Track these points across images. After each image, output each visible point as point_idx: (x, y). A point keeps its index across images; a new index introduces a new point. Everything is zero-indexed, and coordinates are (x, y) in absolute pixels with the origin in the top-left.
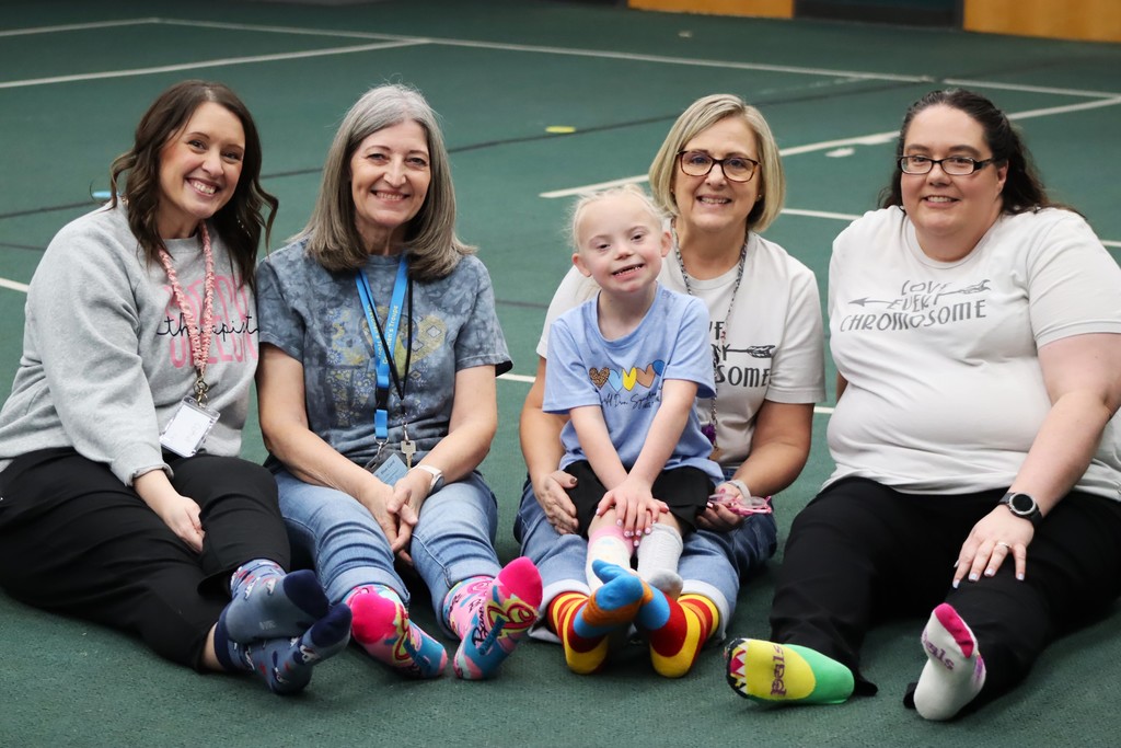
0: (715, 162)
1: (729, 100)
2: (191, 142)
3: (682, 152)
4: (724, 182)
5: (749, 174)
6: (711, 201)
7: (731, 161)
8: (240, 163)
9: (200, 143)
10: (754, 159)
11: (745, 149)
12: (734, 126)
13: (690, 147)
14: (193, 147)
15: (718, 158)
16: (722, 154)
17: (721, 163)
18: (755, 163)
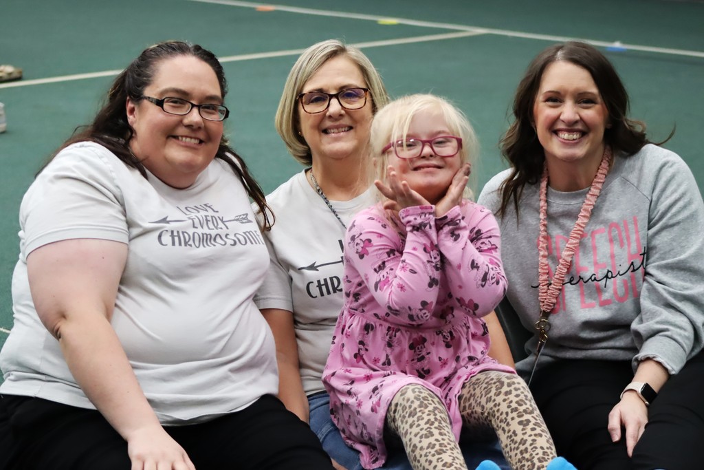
0: (331, 96)
1: (330, 45)
2: (548, 100)
3: (300, 95)
4: (343, 112)
5: (363, 101)
6: (336, 130)
7: (345, 93)
8: (598, 107)
9: (556, 98)
10: (364, 87)
11: (355, 81)
12: (339, 63)
13: (308, 89)
14: (550, 103)
15: (333, 92)
16: (335, 89)
17: (336, 96)
18: (365, 90)
